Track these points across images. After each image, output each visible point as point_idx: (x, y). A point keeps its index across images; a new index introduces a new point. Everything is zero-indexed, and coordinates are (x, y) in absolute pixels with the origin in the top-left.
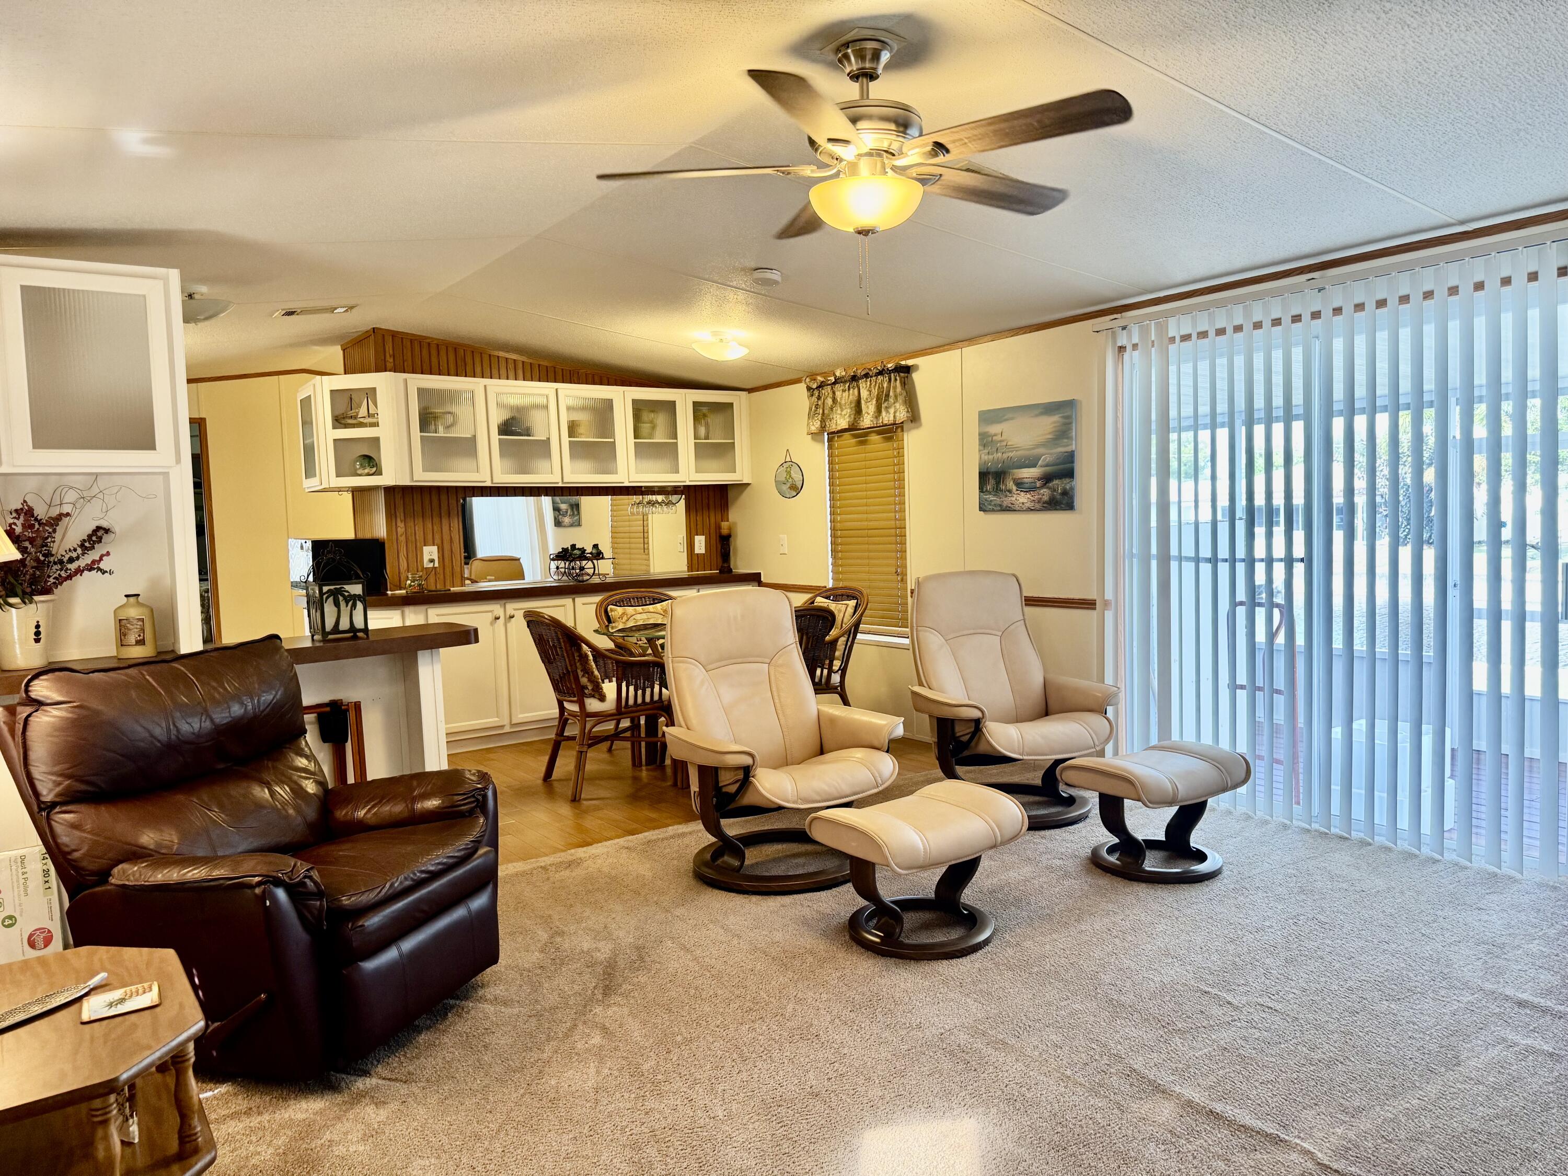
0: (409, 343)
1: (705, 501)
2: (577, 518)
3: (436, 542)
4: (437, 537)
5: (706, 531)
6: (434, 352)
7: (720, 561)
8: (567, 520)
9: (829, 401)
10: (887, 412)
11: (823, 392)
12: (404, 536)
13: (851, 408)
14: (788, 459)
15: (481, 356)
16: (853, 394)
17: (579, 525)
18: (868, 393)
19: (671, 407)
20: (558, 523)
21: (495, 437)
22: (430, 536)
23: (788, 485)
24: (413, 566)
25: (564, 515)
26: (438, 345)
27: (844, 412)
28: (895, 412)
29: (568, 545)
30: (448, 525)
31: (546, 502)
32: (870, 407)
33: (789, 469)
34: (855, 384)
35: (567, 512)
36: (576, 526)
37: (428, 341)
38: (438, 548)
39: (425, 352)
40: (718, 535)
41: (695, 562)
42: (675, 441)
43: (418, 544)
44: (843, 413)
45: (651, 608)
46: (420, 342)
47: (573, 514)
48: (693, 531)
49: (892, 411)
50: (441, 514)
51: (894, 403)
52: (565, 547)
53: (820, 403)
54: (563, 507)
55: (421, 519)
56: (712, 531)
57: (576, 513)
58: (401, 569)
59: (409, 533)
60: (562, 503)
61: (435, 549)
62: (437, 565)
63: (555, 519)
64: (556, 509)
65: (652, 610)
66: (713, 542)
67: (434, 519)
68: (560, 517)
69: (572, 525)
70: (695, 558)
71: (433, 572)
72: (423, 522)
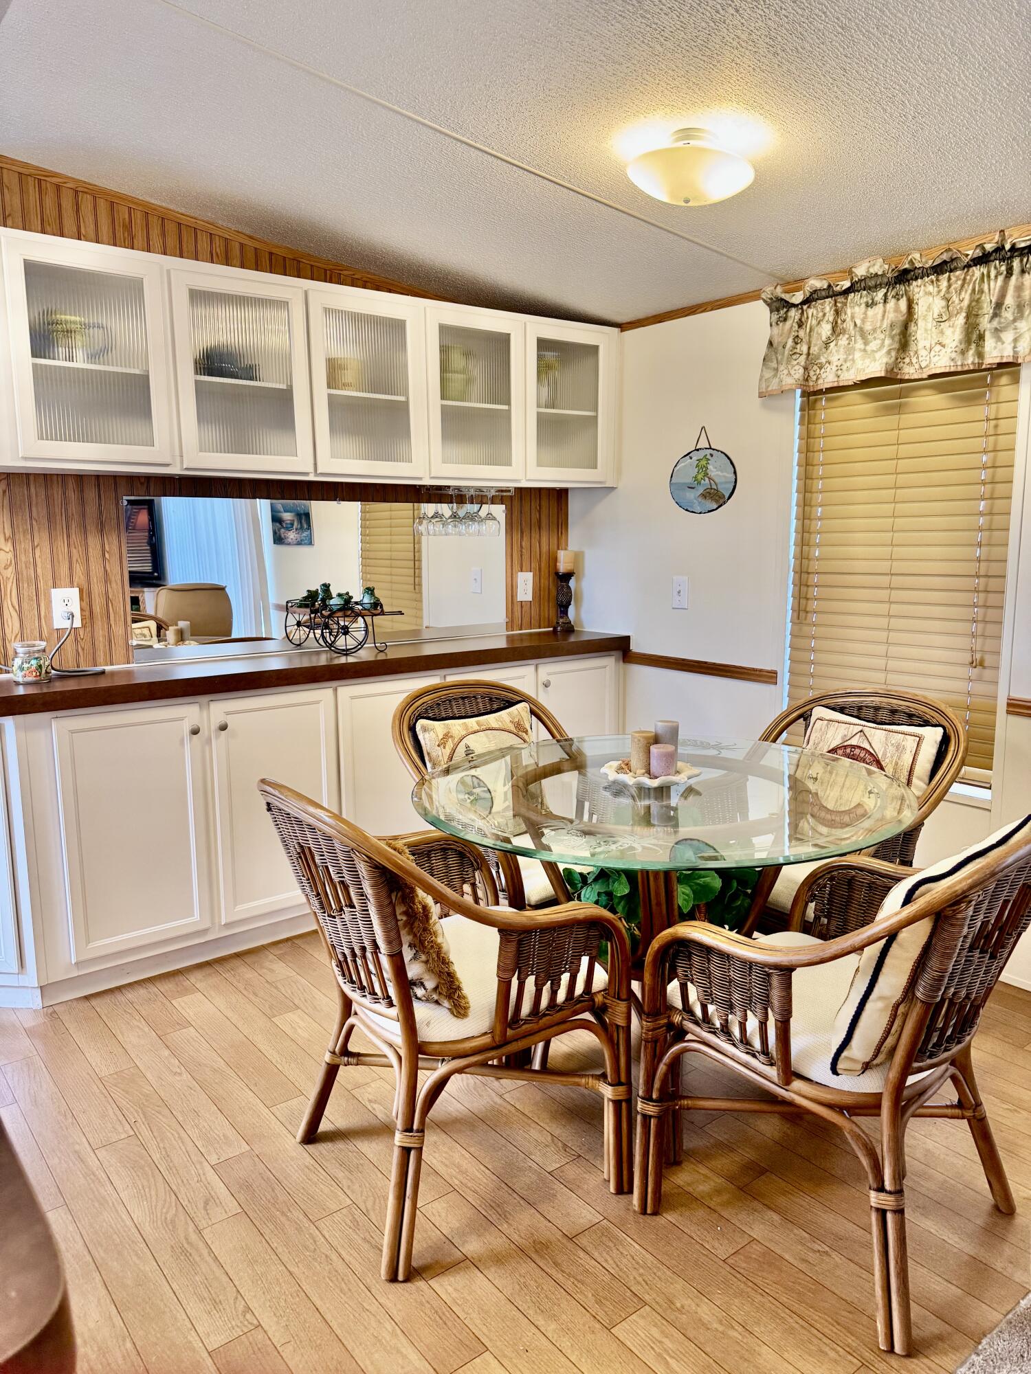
0: (15, 180)
1: (535, 516)
2: (305, 534)
3: (76, 580)
4: (79, 570)
5: (535, 565)
6: (67, 203)
7: (553, 613)
8: (292, 535)
9: (826, 330)
10: (999, 339)
11: (810, 311)
12: (11, 569)
13: (892, 337)
14: (703, 444)
15: (163, 225)
16: (897, 310)
17: (311, 543)
18: (944, 303)
19: (501, 342)
20: (278, 540)
21: (188, 376)
22: (64, 569)
23: (701, 490)
24: (32, 625)
25: (289, 529)
26: (76, 192)
27: (873, 345)
28: (1015, 340)
29: (316, 586)
30: (99, 547)
31: (263, 506)
32: (948, 332)
33: (704, 462)
34: (901, 288)
35: (292, 524)
36: (305, 544)
37: (54, 180)
38: (81, 591)
39: (49, 201)
40: (552, 571)
41: (517, 614)
42: (505, 407)
43: (41, 585)
44: (868, 348)
45: (491, 719)
46: (40, 180)
47: (302, 527)
48: (516, 566)
49: (1008, 336)
50: (85, 527)
51: (1015, 320)
52: (313, 589)
53: (801, 333)
54: (287, 516)
55: (45, 535)
56: (543, 565)
57: (305, 526)
58: (8, 631)
59: (22, 566)
60: (285, 511)
61: (74, 593)
62: (78, 623)
63: (275, 533)
64: (276, 519)
65: (495, 725)
66: (544, 582)
67: (73, 537)
68: (282, 530)
69: (299, 543)
70: (517, 609)
71: (72, 636)
72: (51, 544)
